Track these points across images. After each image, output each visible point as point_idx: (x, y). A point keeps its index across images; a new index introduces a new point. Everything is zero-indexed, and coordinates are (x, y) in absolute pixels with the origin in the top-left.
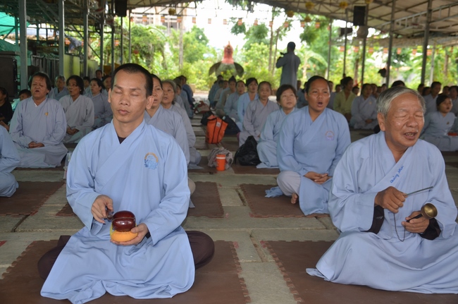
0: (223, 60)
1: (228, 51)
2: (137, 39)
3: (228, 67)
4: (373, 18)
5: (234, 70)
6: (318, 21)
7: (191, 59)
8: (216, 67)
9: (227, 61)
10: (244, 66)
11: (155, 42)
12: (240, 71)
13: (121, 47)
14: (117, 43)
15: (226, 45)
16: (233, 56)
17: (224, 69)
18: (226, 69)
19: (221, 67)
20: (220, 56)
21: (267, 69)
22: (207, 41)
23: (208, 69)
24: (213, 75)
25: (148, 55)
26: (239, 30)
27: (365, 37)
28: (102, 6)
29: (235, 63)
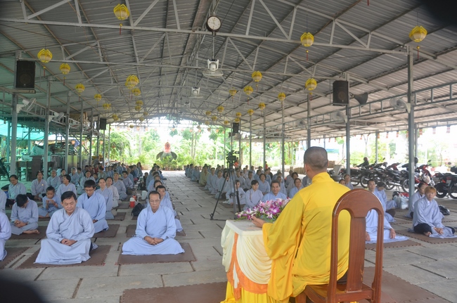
0: (165, 151)
1: (168, 146)
2: (114, 139)
3: (168, 155)
4: (246, 128)
5: (171, 156)
6: (217, 128)
7: (147, 149)
8: (160, 154)
9: (167, 151)
10: (177, 153)
11: (125, 141)
13: (103, 144)
14: (102, 142)
15: (166, 142)
16: (170, 148)
17: (165, 156)
19: (163, 154)
20: (163, 149)
21: (190, 156)
22: (159, 137)
23: (156, 155)
24: (159, 159)
25: (121, 149)
26: (174, 133)
27: (239, 139)
28: (92, 126)
29: (172, 152)
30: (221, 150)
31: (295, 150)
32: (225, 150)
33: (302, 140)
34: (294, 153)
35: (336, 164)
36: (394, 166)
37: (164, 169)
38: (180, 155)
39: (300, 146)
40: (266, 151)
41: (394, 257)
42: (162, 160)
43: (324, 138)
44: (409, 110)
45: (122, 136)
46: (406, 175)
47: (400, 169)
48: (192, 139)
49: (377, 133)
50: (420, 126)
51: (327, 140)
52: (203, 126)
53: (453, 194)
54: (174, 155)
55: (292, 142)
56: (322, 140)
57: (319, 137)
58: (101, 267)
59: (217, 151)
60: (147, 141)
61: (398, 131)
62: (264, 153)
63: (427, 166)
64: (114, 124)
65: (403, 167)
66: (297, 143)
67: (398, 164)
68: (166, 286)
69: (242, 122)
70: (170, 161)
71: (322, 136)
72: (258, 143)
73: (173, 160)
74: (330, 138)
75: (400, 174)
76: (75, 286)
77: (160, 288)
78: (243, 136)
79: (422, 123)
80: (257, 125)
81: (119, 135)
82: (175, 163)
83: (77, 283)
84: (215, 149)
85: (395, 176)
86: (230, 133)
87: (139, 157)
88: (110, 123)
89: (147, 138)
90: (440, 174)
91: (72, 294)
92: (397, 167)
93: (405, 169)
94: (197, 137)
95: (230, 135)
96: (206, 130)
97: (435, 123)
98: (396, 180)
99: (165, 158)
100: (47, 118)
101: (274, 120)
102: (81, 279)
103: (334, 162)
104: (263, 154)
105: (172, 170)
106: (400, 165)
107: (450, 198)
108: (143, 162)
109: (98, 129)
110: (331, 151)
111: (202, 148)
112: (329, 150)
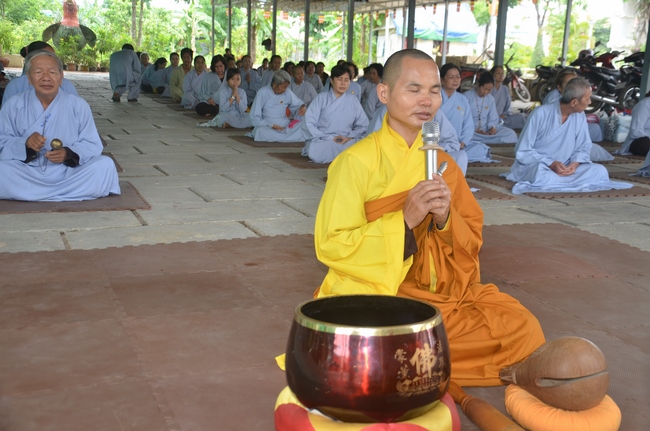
9: (68, 23)
10: (96, 29)
12: (90, 37)
17: (65, 34)
18: (69, 34)
19: (60, 30)
20: (58, 16)
21: (129, 38)
29: (81, 26)
30: (205, 32)
31: (376, 33)
32: (214, 32)
33: (395, 9)
34: (373, 42)
35: (469, 62)
36: (607, 58)
38: (102, 34)
39: (389, 24)
40: (311, 39)
41: (601, 210)
47: (617, 64)
51: (453, 7)
55: (370, 12)
56: (441, 8)
62: (306, 43)
65: (627, 60)
66: (383, 17)
67: (615, 54)
70: (80, 48)
72: (291, 19)
73: (87, 47)
75: (618, 78)
77: (57, 252)
82: (92, 54)
84: (189, 30)
85: (606, 81)
92: (613, 61)
93: (631, 64)
98: (606, 89)
99: (67, 39)
103: (465, 58)
104: (303, 47)
105: (84, 69)
106: (621, 57)
110: (458, 37)
111: (158, 20)
112: (456, 34)
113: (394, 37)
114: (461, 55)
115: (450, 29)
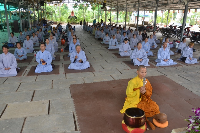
0: (71, 15)
1: (73, 13)
2: (48, 10)
3: (73, 17)
4: (109, 5)
5: (74, 18)
6: (95, 5)
7: (63, 14)
8: (70, 17)
10: (77, 16)
11: (53, 11)
13: (43, 12)
14: (42, 12)
15: (72, 11)
16: (74, 14)
19: (71, 17)
20: (70, 14)
21: (83, 17)
22: (68, 8)
23: (67, 17)
24: (69, 19)
25: (51, 14)
26: (75, 7)
27: (106, 10)
28: (38, 4)
29: (74, 16)
30: (96, 14)
31: (130, 15)
33: (134, 11)
34: (130, 17)
35: (149, 23)
36: (175, 27)
37: (71, 24)
38: (78, 17)
42: (70, 19)
43: (144, 11)
44: (186, 4)
45: (51, 8)
46: (180, 32)
47: (177, 28)
48: (84, 9)
49: (169, 10)
50: (190, 8)
51: (146, 12)
52: (88, 3)
53: (199, 42)
54: (76, 17)
55: (129, 12)
56: (143, 12)
57: (142, 10)
58: (58, 75)
59: (95, 14)
60: (63, 10)
61: (179, 10)
63: (189, 28)
64: (47, 3)
65: (179, 27)
66: (132, 12)
67: (177, 26)
68: (86, 83)
69: (107, 2)
70: (74, 20)
71: (143, 10)
73: (75, 19)
74: (147, 11)
75: (177, 31)
76: (51, 84)
78: (108, 9)
79: (191, 7)
80: (114, 4)
81: (50, 8)
82: (76, 21)
83: (52, 82)
84: (94, 14)
85: (175, 31)
86: (101, 7)
87: (60, 18)
88: (45, 3)
89: (63, 9)
90: (194, 32)
91: (51, 87)
92: (176, 27)
94: (86, 9)
95: (102, 8)
96: (90, 5)
97: (197, 7)
98: (175, 33)
99: (72, 19)
100: (19, 4)
101: (122, 2)
102: (53, 80)
103: (148, 22)
105: (75, 24)
106: (178, 27)
107: (197, 43)
108: (62, 21)
109: (40, 6)
110: (147, 16)
111: (88, 13)
112: (146, 16)
113: (134, 16)
114: (147, 21)
115: (145, 15)
